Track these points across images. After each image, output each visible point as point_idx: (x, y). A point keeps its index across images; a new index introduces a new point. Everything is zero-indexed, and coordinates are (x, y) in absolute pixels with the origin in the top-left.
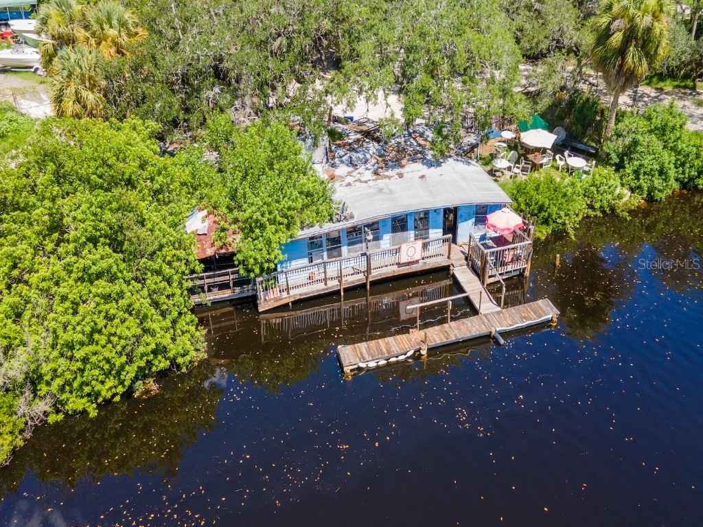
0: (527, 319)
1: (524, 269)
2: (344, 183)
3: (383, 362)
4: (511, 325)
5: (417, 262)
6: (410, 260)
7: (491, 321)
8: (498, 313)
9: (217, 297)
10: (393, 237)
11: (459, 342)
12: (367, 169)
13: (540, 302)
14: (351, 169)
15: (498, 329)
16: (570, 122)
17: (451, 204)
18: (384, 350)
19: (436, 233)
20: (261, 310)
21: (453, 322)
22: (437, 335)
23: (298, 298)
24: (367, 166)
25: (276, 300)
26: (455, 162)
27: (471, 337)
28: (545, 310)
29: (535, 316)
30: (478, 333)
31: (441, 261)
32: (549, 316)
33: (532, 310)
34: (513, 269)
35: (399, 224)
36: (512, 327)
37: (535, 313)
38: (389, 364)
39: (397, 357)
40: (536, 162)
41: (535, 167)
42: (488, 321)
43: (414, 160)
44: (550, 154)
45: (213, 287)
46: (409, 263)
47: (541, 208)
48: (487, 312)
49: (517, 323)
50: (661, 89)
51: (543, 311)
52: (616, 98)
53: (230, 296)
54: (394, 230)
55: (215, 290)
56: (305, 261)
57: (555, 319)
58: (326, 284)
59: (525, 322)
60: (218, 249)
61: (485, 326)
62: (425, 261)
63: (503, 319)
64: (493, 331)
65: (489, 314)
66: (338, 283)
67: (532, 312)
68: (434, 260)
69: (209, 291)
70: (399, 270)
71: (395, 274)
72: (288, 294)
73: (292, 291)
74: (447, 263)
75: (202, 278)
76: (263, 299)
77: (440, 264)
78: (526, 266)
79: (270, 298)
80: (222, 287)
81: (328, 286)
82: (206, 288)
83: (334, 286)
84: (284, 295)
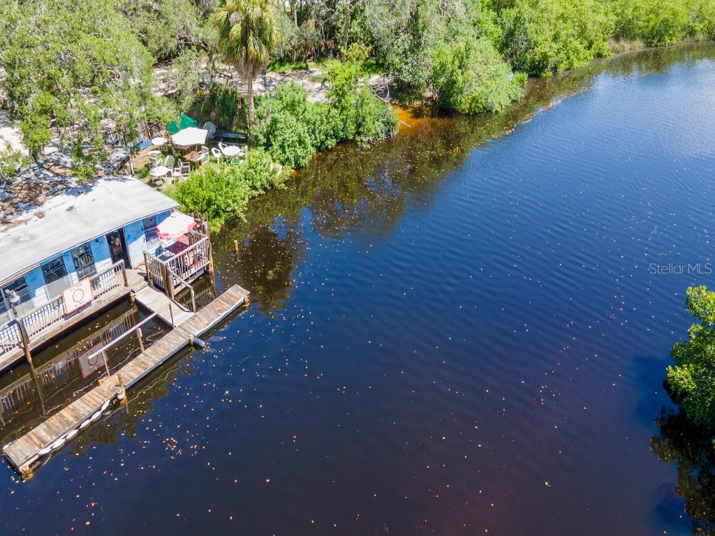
0: (220, 311)
1: (208, 267)
4: (208, 324)
5: (89, 304)
6: (79, 306)
7: (187, 329)
8: (192, 318)
10: (49, 288)
11: (159, 366)
13: (230, 291)
15: (196, 334)
16: (216, 115)
17: (113, 227)
18: (71, 419)
19: (104, 264)
21: (148, 349)
22: (132, 371)
26: (108, 182)
27: (171, 355)
28: (237, 295)
29: (228, 305)
30: (177, 347)
31: (119, 292)
32: (241, 300)
33: (224, 301)
34: (197, 270)
35: (53, 270)
36: (209, 326)
37: (228, 302)
39: (90, 418)
40: (194, 160)
41: (195, 166)
42: (184, 330)
43: (54, 194)
44: (205, 149)
46: (80, 308)
47: (209, 203)
48: (182, 322)
49: (213, 320)
50: (284, 73)
51: (235, 298)
52: (250, 85)
54: (49, 279)
57: (247, 300)
61: (182, 336)
62: (97, 300)
63: (199, 322)
64: (192, 338)
65: (184, 323)
67: (224, 303)
68: (109, 295)
70: (69, 323)
71: (63, 329)
74: (125, 291)
77: (118, 295)
78: (209, 262)
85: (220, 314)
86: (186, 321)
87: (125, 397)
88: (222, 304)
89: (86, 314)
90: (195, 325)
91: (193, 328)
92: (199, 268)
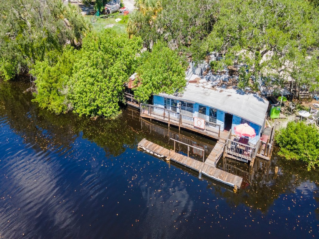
0: (220, 177)
2: (197, 85)
3: (152, 153)
4: (210, 175)
5: (203, 130)
6: (198, 127)
7: (204, 167)
8: (211, 167)
9: (135, 105)
10: (199, 114)
12: (212, 84)
14: (206, 81)
15: (202, 172)
18: (155, 149)
19: (221, 123)
20: (141, 116)
21: (190, 158)
23: (153, 118)
24: (213, 83)
25: (146, 115)
27: (188, 167)
28: (235, 181)
29: (226, 179)
30: (193, 167)
32: (232, 184)
33: (228, 177)
35: (203, 109)
36: (210, 176)
37: (228, 178)
38: (153, 155)
39: (157, 154)
42: (203, 167)
45: (135, 101)
49: (214, 176)
51: (233, 181)
55: (135, 103)
56: (163, 107)
57: (236, 188)
61: (199, 167)
62: (207, 131)
63: (210, 171)
64: (200, 171)
65: (207, 165)
66: (168, 121)
67: (227, 177)
68: (211, 133)
69: (133, 102)
70: (194, 129)
71: (192, 130)
72: (151, 115)
73: (152, 115)
74: (217, 138)
75: (130, 96)
76: (143, 112)
77: (214, 137)
78: (251, 160)
79: (145, 113)
80: (137, 103)
81: (164, 120)
82: (132, 100)
83: (166, 121)
84: (149, 115)
85: (218, 177)
86: (209, 165)
87: (169, 161)
88: (226, 177)
89: (200, 132)
90: (208, 170)
91: (205, 170)
92: (244, 158)
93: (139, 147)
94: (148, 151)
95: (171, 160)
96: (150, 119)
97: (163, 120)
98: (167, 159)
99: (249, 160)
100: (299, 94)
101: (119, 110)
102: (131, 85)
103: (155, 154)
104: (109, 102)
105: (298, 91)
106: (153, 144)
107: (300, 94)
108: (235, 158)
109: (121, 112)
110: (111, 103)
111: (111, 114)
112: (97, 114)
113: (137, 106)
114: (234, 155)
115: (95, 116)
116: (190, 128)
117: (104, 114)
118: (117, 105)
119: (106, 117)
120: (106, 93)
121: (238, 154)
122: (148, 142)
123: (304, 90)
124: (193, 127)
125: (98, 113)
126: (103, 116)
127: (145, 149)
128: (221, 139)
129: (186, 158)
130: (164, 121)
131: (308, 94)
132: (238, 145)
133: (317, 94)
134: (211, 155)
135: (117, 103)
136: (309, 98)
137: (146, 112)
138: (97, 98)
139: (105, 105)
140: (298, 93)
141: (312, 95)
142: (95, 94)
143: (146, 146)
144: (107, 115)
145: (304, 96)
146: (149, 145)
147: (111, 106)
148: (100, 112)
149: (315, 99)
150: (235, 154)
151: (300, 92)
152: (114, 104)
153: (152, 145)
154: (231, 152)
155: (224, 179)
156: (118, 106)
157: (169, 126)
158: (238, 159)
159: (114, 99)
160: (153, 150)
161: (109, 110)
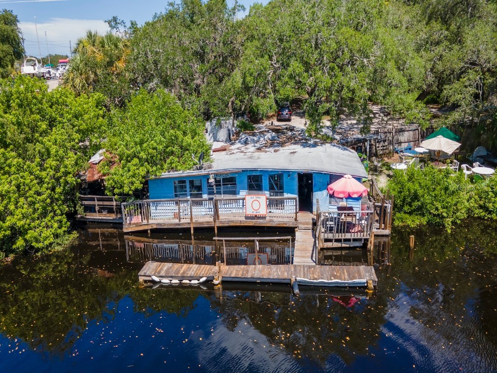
0: (335, 277)
1: (366, 240)
3: (175, 282)
4: (316, 279)
6: (255, 213)
7: (298, 271)
8: (310, 267)
9: (105, 218)
13: (362, 267)
15: (299, 279)
18: (181, 272)
20: (125, 230)
23: (155, 227)
25: (137, 225)
27: (268, 280)
28: (364, 275)
29: (346, 277)
31: (289, 222)
34: (353, 237)
37: (349, 275)
39: (190, 280)
42: (295, 270)
44: (456, 163)
46: (256, 216)
48: (300, 264)
49: (322, 279)
53: (113, 219)
54: (250, 187)
55: (105, 212)
57: (371, 286)
58: (180, 221)
59: (332, 280)
60: (101, 176)
61: (288, 273)
62: (270, 218)
63: (311, 273)
64: (293, 280)
65: (300, 266)
66: (189, 221)
67: (346, 274)
68: (281, 220)
69: (99, 212)
70: (246, 222)
71: (241, 225)
72: (148, 222)
73: (151, 222)
74: (293, 224)
75: (93, 200)
76: (128, 222)
77: (286, 224)
78: (368, 237)
79: (133, 222)
80: (110, 210)
81: (181, 222)
82: (97, 208)
83: (186, 223)
84: (145, 222)
85: (332, 278)
86: (304, 266)
87: (219, 286)
88: (344, 273)
89: (260, 224)
90: (306, 272)
91: (302, 274)
92: (356, 237)
93: (141, 279)
94: (166, 281)
95: (223, 282)
96: (145, 231)
97: (177, 224)
98: (215, 282)
99: (365, 237)
100: (376, 149)
101: (69, 232)
102: (93, 175)
103: (184, 281)
104: (44, 214)
105: (374, 144)
106: (173, 265)
107: (378, 149)
108: (338, 245)
109: (75, 234)
110: (49, 218)
111: (52, 240)
112: (13, 251)
113: (111, 218)
114: (337, 238)
115: (7, 256)
116: (237, 222)
117: (34, 244)
118: (65, 220)
119: (38, 250)
120: (35, 196)
121: (343, 234)
122: (160, 265)
123: (381, 141)
124: (243, 219)
125: (14, 247)
126: (32, 247)
127: (157, 279)
128: (301, 223)
129: (255, 268)
130: (179, 224)
131: (386, 146)
132: (343, 215)
133: (397, 145)
134: (297, 250)
135: (64, 216)
136: (390, 152)
137: (137, 219)
138: (12, 207)
139: (33, 224)
140: (374, 147)
141: (392, 147)
142: (5, 202)
143: (159, 273)
144: (40, 245)
145: (383, 149)
146: (165, 268)
147: (49, 224)
148: (20, 243)
149: (397, 152)
150: (337, 236)
151: (377, 146)
152: (56, 218)
153: (171, 267)
154: (330, 236)
155: (343, 277)
156: (66, 223)
157: (192, 232)
158: (344, 245)
159: (56, 208)
160: (178, 274)
161: (47, 233)
